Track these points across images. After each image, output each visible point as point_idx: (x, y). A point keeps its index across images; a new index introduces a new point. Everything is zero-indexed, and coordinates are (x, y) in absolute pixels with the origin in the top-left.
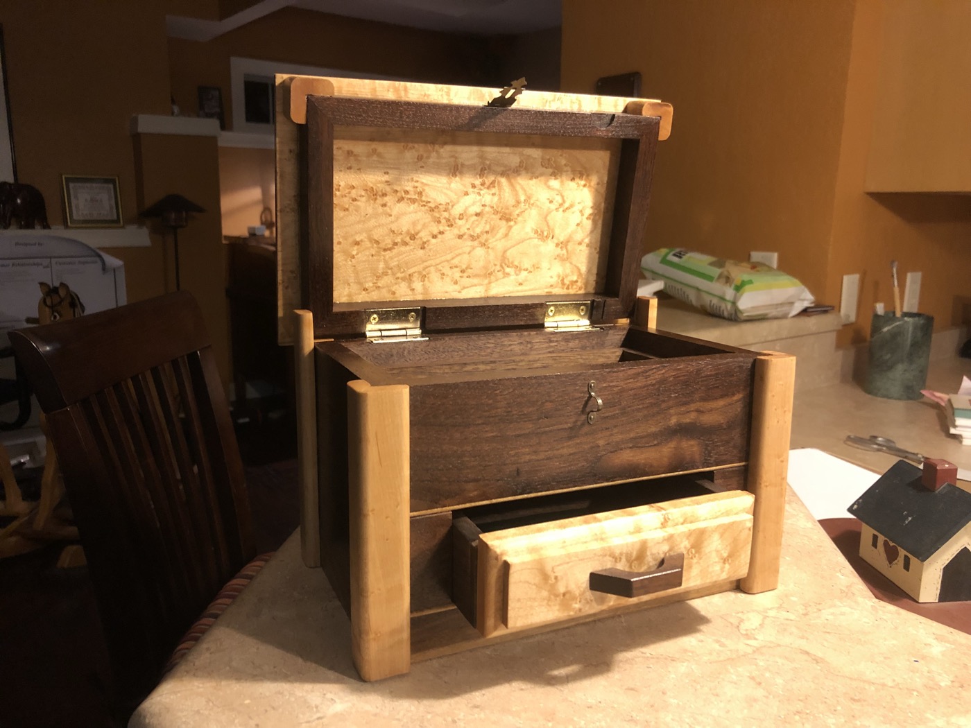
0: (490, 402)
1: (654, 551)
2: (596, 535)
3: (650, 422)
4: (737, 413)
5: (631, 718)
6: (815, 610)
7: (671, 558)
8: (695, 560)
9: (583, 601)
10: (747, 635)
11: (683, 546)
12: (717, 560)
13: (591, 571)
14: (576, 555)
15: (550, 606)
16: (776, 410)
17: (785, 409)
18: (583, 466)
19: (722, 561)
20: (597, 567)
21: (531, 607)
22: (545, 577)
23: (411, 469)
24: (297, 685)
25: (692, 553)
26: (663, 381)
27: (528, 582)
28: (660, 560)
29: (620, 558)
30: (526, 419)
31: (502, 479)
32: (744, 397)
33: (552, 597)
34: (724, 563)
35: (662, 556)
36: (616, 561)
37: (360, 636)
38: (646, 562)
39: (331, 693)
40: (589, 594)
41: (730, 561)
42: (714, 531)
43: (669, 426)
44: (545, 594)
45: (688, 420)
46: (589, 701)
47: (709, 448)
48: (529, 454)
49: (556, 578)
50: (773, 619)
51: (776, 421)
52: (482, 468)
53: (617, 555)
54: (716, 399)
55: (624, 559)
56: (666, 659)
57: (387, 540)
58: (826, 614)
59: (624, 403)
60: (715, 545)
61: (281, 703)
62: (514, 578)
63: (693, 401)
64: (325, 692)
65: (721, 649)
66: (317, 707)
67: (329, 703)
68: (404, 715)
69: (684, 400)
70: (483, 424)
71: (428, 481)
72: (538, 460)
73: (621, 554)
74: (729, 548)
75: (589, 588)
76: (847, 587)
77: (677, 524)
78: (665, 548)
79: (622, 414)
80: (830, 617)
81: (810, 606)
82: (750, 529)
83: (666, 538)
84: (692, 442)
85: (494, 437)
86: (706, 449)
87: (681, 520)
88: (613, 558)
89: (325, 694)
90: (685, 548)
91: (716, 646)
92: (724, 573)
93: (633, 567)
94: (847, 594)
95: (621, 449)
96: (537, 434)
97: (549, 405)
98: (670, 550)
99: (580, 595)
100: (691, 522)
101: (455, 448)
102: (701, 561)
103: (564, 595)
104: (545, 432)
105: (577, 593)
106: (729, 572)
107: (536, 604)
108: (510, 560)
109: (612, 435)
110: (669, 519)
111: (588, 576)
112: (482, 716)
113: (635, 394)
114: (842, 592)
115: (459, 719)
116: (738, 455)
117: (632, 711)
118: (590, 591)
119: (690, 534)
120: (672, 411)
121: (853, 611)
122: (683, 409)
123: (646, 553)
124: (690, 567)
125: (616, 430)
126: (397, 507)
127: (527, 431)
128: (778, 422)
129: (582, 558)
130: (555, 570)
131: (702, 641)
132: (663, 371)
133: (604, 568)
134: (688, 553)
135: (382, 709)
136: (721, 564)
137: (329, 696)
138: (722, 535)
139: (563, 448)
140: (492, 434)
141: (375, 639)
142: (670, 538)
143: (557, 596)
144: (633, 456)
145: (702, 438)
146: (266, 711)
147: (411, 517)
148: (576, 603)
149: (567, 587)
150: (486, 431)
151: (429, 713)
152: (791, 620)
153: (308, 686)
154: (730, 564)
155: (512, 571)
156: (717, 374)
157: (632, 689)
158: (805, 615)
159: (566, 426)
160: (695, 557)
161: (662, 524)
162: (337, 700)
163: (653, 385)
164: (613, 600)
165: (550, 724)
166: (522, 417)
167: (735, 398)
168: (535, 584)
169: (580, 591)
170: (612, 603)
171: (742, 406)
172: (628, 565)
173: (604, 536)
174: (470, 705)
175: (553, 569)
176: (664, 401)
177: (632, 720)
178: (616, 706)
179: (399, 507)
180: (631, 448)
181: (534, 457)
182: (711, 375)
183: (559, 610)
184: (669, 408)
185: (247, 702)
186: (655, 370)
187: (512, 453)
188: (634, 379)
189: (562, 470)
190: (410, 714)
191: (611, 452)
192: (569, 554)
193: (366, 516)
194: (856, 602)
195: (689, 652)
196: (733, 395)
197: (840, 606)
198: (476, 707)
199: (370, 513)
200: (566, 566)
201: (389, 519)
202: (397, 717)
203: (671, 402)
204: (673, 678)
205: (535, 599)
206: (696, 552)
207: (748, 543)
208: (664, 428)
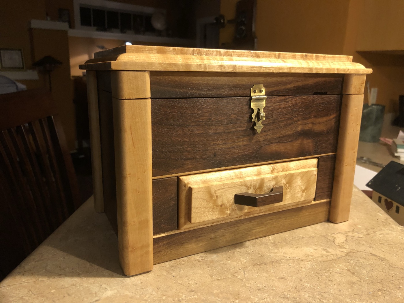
0: (200, 112)
1: (268, 185)
2: (238, 175)
3: (288, 128)
4: (332, 125)
5: (284, 296)
6: (372, 232)
7: (276, 188)
8: (288, 190)
9: (231, 210)
10: (339, 246)
11: (283, 182)
12: (299, 190)
13: (235, 193)
14: (227, 184)
15: (214, 212)
16: (353, 123)
17: (357, 123)
18: (251, 152)
19: (302, 191)
20: (238, 191)
21: (204, 212)
22: (211, 196)
23: (152, 150)
24: (85, 279)
25: (287, 186)
26: (295, 105)
27: (202, 198)
28: (271, 189)
29: (250, 187)
30: (220, 124)
31: (206, 159)
32: (336, 117)
33: (215, 207)
34: (303, 192)
35: (272, 187)
36: (248, 189)
37: (123, 249)
38: (264, 190)
39: (105, 284)
40: (235, 206)
41: (306, 192)
42: (298, 175)
43: (297, 131)
44: (211, 205)
45: (307, 128)
46: (258, 286)
47: (317, 144)
48: (221, 144)
49: (217, 197)
50: (351, 237)
51: (352, 130)
52: (195, 152)
53: (248, 186)
54: (322, 117)
55: (252, 188)
56: (298, 260)
57: (138, 192)
58: (379, 234)
59: (274, 117)
60: (299, 183)
61: (74, 291)
62: (194, 196)
63: (310, 118)
64: (101, 284)
65: (328, 254)
66: (96, 293)
67: (103, 291)
68: (149, 297)
69: (306, 116)
70: (195, 125)
71: (163, 158)
72: (226, 148)
73: (251, 185)
74: (305, 185)
75: (234, 203)
76: (385, 220)
77: (279, 172)
78: (273, 183)
79: (273, 123)
80: (381, 236)
81: (369, 230)
82: (316, 175)
83: (274, 178)
84: (309, 141)
85: (202, 134)
86: (316, 145)
87: (281, 170)
88: (247, 187)
89: (101, 285)
90: (283, 183)
91: (324, 252)
92: (303, 198)
93: (257, 192)
94: (386, 223)
95: (272, 143)
96: (226, 133)
97: (233, 116)
98: (276, 184)
99: (229, 207)
100: (286, 171)
101: (179, 139)
102: (291, 191)
103: (221, 206)
104: (231, 132)
105: (228, 205)
106: (305, 198)
107: (206, 210)
108: (192, 187)
109: (267, 135)
110: (275, 169)
111: (234, 196)
112: (196, 296)
113: (281, 112)
114: (383, 222)
115: (182, 299)
116: (332, 149)
117: (284, 291)
118: (235, 204)
119: (286, 176)
120: (299, 123)
121: (392, 232)
122: (305, 121)
123: (263, 185)
124: (286, 194)
125: (269, 133)
126: (144, 173)
127: (221, 131)
128: (353, 130)
129: (231, 186)
130: (217, 193)
131: (316, 250)
132: (296, 99)
133: (242, 192)
134: (285, 186)
135: (135, 294)
136: (301, 193)
137: (104, 286)
138: (302, 178)
139: (240, 141)
140: (200, 132)
141: (132, 251)
142: (276, 178)
143: (217, 206)
144: (278, 148)
145: (314, 139)
146: (64, 297)
147: (153, 180)
148: (228, 211)
149: (222, 202)
150: (197, 130)
151: (164, 296)
152: (361, 238)
153: (92, 280)
154: (305, 193)
155: (193, 192)
156: (323, 103)
157: (282, 278)
158: (368, 234)
159: (242, 129)
160: (288, 188)
161: (271, 171)
162: (109, 289)
163: (290, 107)
164: (247, 209)
165: (237, 301)
166: (218, 122)
167: (332, 117)
168: (205, 200)
169: (230, 204)
170: (246, 211)
171: (335, 121)
172: (254, 191)
173: (241, 176)
174: (188, 290)
175: (215, 191)
176: (295, 117)
177: (285, 297)
178: (274, 289)
179: (146, 173)
180: (277, 143)
181: (223, 146)
182: (320, 103)
183: (218, 214)
184: (298, 121)
185: (53, 291)
186: (291, 99)
187: (212, 143)
188: (280, 103)
189: (239, 154)
190: (152, 297)
191: (267, 145)
192: (223, 184)
193: (125, 178)
194: (392, 227)
195: (310, 256)
196: (331, 115)
197: (385, 230)
198: (192, 291)
199: (128, 176)
200: (222, 190)
201: (139, 180)
202: (145, 298)
203: (299, 117)
204: (304, 271)
205: (205, 208)
206: (289, 186)
207: (315, 183)
208: (295, 132)
